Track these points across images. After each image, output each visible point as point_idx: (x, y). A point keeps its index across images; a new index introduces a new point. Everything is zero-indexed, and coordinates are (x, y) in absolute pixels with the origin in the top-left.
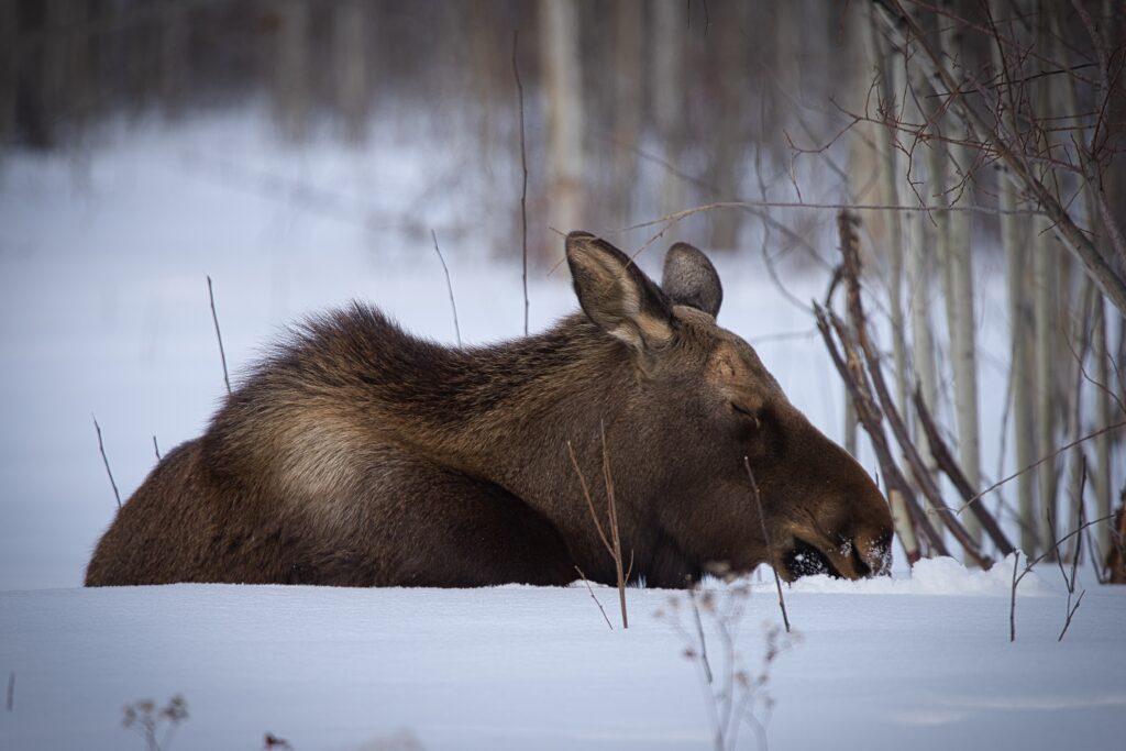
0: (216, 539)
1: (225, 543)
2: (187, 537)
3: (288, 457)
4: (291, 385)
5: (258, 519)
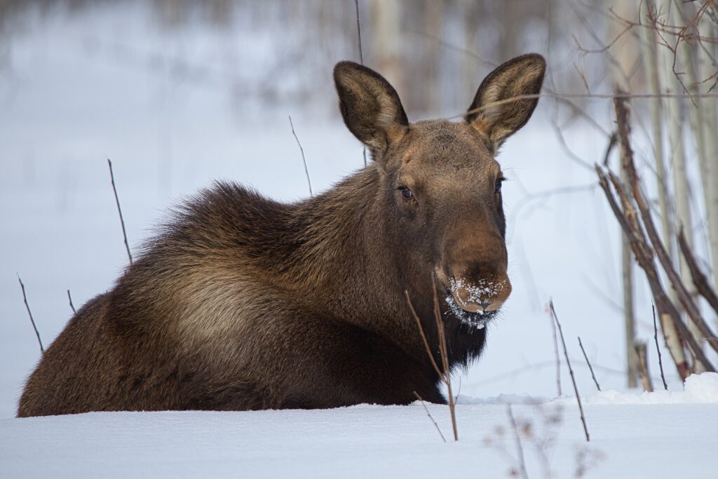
2: (100, 376)
3: (185, 309)
4: (186, 251)
5: (157, 360)
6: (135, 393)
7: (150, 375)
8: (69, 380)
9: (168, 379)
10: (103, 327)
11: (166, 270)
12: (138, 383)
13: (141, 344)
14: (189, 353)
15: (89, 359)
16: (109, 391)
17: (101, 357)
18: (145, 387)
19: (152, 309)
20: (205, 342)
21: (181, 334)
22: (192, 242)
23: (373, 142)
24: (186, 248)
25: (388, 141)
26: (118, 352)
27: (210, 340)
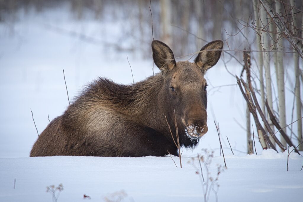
0: (67, 145)
1: (69, 146)
2: (58, 145)
3: (89, 120)
5: (78, 139)
6: (71, 150)
7: (76, 144)
8: (48, 146)
9: (82, 145)
10: (60, 128)
11: (82, 107)
12: (72, 147)
13: (73, 133)
14: (90, 136)
15: (55, 139)
16: (62, 150)
17: (59, 138)
18: (74, 149)
19: (77, 121)
20: (95, 132)
21: (87, 129)
23: (163, 69)
25: (168, 69)
26: (65, 136)
27: (97, 131)
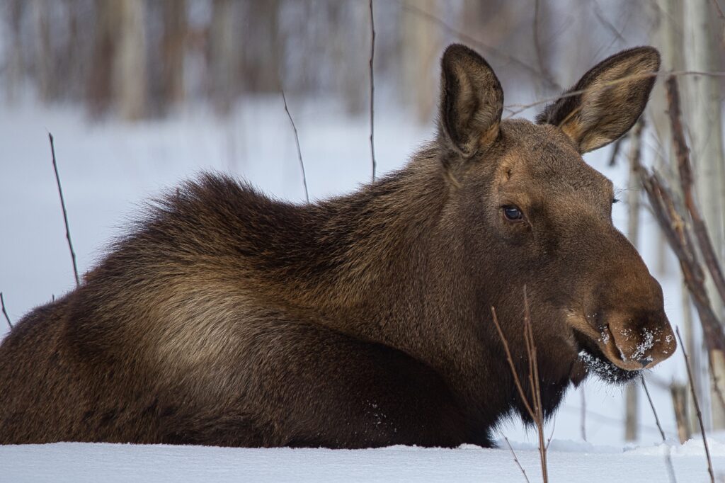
4: (168, 257)
6: (104, 429)
10: (60, 352)
18: (117, 424)
21: (161, 362)
22: (176, 246)
24: (168, 253)
27: (196, 368)
